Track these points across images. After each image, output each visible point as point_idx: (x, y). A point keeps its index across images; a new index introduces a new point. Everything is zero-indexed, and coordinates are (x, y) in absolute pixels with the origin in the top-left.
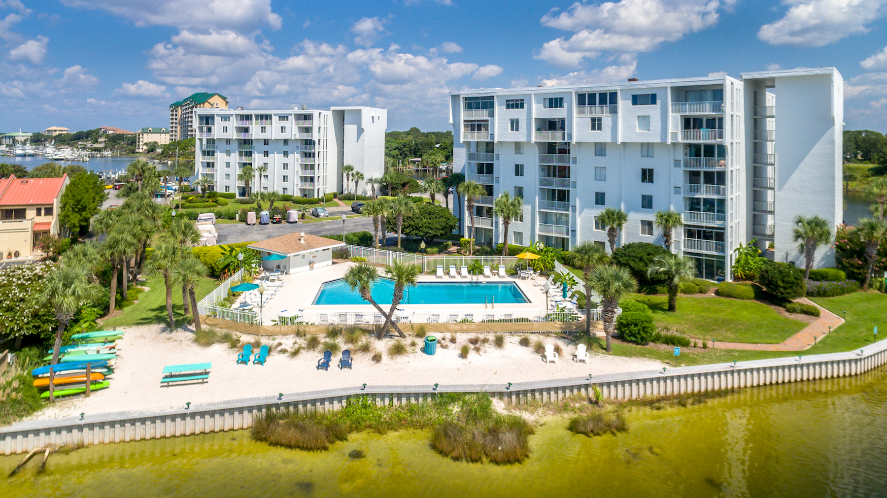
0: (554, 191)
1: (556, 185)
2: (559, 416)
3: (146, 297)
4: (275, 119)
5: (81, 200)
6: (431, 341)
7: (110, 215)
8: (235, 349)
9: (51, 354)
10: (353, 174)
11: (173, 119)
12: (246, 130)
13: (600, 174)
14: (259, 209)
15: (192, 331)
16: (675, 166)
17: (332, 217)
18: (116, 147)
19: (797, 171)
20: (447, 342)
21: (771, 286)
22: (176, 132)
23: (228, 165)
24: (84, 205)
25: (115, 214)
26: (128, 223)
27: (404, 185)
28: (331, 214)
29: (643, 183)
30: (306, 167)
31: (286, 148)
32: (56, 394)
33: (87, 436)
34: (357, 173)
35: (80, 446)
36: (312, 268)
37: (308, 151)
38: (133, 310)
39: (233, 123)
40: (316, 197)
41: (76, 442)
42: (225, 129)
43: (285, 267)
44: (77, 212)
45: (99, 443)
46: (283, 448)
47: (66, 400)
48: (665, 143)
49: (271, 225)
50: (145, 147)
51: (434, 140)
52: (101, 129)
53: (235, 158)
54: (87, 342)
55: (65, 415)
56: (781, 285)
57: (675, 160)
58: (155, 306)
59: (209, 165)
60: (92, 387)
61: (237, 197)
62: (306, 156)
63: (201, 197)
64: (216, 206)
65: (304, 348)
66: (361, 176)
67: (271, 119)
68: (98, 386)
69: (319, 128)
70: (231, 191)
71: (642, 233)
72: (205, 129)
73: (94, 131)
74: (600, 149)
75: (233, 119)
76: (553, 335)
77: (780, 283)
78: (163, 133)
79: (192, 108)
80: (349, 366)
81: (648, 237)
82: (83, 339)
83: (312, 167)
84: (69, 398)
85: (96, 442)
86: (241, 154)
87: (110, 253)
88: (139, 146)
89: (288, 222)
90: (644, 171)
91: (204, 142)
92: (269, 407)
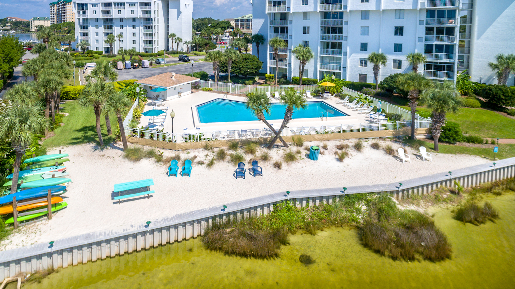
0: (328, 43)
1: (332, 39)
2: (437, 207)
3: (68, 120)
4: (127, 5)
5: (9, 55)
6: (316, 150)
7: (36, 62)
8: (161, 163)
9: (10, 179)
10: (175, 39)
11: (52, 12)
12: (108, 12)
13: (365, 31)
14: (123, 60)
15: (119, 149)
16: (420, 24)
17: (168, 64)
18: (18, 28)
19: (491, 27)
20: (322, 150)
21: (495, 99)
22: (54, 19)
23: (97, 34)
24: (12, 58)
25: (39, 62)
26: (52, 67)
27: (206, 45)
28: (168, 62)
29: (396, 36)
30: (146, 35)
31: (134, 24)
32: (19, 219)
33: (57, 261)
34: (178, 38)
35: (51, 271)
36: (180, 96)
37: (148, 25)
38: (62, 131)
39: (100, 9)
40: (154, 52)
41: (46, 267)
42: (95, 12)
43: (163, 96)
44: (7, 63)
45: (68, 266)
46: (239, 257)
47: (30, 224)
48: (416, 9)
49: (132, 70)
50: (36, 28)
51: (207, 22)
52: (8, 18)
53: (102, 30)
54: (40, 166)
55: (33, 242)
56: (503, 98)
57: (420, 21)
58: (79, 127)
59: (84, 34)
60: (53, 209)
61: (104, 53)
62: (146, 28)
63: (82, 54)
64: (93, 59)
65: (215, 160)
66: (181, 40)
67: (124, 5)
68: (58, 208)
69: (155, 11)
70: (100, 50)
71: (393, 68)
72: (81, 12)
73: (3, 20)
74: (365, 14)
75: (100, 6)
76: (388, 139)
77: (502, 96)
78: (46, 20)
79: (64, 5)
80: (260, 173)
81: (398, 70)
82: (34, 163)
83: (151, 35)
84: (33, 221)
85: (65, 265)
86: (105, 27)
87: (44, 90)
88: (32, 27)
89: (142, 67)
90: (396, 28)
91: (81, 21)
92: (214, 218)
